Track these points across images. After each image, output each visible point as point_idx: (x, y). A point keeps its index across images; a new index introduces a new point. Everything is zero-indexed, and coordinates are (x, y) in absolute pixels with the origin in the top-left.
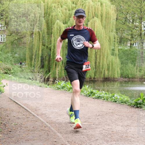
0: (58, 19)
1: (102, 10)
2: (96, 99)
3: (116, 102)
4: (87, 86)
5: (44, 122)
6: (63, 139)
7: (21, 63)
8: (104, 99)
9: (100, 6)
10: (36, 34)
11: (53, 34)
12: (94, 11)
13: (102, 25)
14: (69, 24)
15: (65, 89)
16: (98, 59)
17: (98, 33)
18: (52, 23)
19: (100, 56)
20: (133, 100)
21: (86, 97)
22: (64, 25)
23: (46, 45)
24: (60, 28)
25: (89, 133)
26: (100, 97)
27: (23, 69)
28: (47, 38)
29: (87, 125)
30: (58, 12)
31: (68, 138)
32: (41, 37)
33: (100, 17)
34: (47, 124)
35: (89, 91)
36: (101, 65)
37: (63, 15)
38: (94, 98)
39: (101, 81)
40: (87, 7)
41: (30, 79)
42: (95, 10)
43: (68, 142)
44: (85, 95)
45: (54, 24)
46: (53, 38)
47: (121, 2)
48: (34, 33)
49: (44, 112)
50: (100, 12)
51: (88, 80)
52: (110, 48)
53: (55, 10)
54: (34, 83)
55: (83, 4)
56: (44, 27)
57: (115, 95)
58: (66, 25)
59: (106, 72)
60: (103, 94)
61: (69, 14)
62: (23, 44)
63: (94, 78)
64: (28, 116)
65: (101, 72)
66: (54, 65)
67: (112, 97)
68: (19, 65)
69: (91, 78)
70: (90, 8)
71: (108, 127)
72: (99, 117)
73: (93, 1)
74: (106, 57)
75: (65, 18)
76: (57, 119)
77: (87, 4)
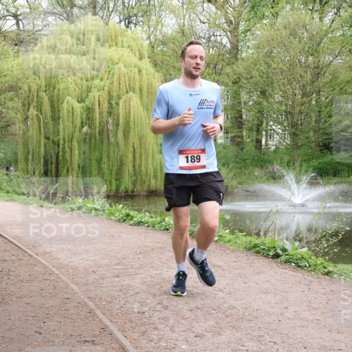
0: (69, 95)
1: (141, 80)
2: (136, 227)
3: (167, 230)
4: (121, 206)
5: (48, 265)
6: (80, 294)
7: (8, 169)
8: (149, 226)
9: (137, 74)
10: (32, 119)
11: (61, 120)
12: (127, 82)
13: (142, 104)
14: (87, 103)
15: (83, 210)
16: (138, 161)
17: (136, 116)
18: (58, 101)
19: (141, 155)
20: (194, 227)
21: (119, 224)
22: (79, 105)
23: (51, 137)
24: (72, 108)
25: (125, 282)
26: (141, 222)
27: (13, 177)
28: (51, 127)
29: (121, 269)
30: (69, 83)
31: (88, 292)
32: (42, 124)
33: (139, 92)
34: (54, 269)
35: (124, 213)
36: (143, 169)
37: (77, 89)
38: (131, 225)
39: (144, 196)
40: (116, 76)
41: (24, 194)
42: (130, 80)
43: (89, 298)
44: (116, 221)
45: (62, 103)
46: (61, 127)
47: (171, 69)
48: (30, 117)
49: (48, 250)
50: (137, 84)
51: (123, 194)
52: (157, 141)
53: (64, 80)
54: (31, 200)
55: (109, 71)
56: (47, 107)
57: (167, 219)
58: (82, 104)
59: (153, 182)
60: (146, 218)
61: (87, 86)
62: (11, 137)
63: (133, 191)
64: (21, 257)
65: (145, 182)
66: (65, 171)
67: (161, 222)
68: (4, 171)
69: (127, 192)
70: (122, 78)
71: (155, 272)
72: (140, 256)
73: (125, 66)
74: (150, 157)
75: (81, 93)
76: (69, 260)
77: (116, 70)
